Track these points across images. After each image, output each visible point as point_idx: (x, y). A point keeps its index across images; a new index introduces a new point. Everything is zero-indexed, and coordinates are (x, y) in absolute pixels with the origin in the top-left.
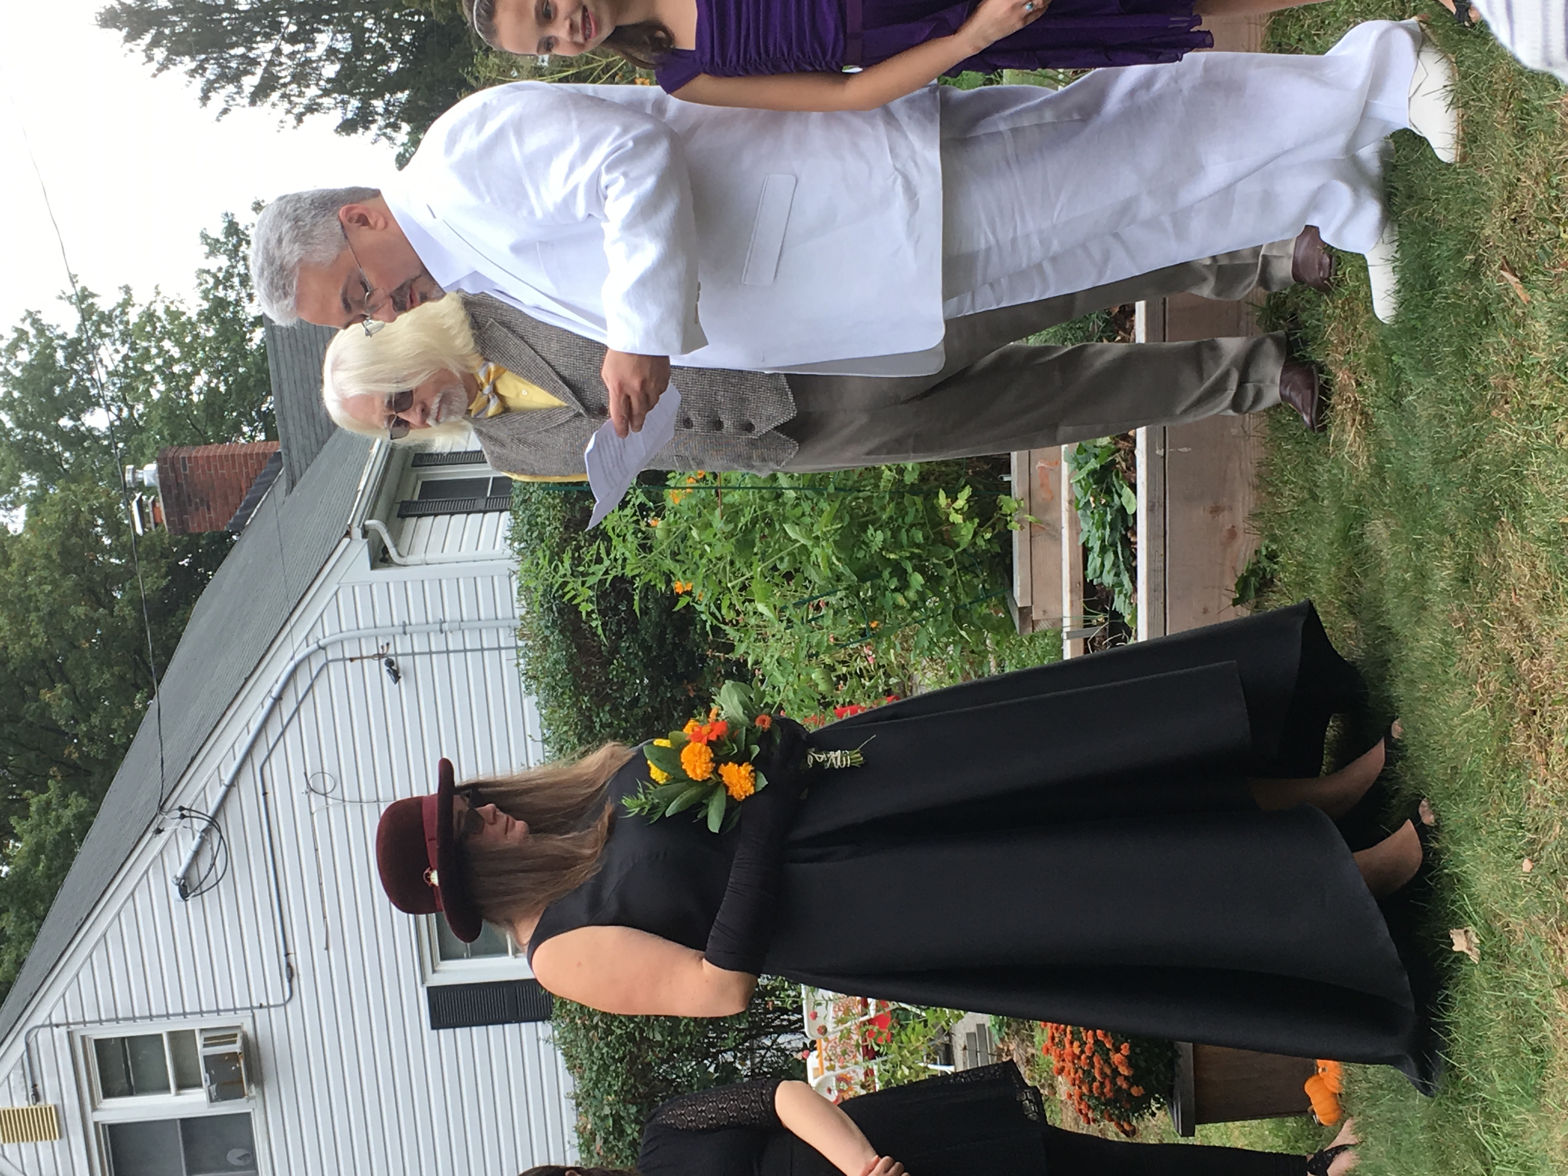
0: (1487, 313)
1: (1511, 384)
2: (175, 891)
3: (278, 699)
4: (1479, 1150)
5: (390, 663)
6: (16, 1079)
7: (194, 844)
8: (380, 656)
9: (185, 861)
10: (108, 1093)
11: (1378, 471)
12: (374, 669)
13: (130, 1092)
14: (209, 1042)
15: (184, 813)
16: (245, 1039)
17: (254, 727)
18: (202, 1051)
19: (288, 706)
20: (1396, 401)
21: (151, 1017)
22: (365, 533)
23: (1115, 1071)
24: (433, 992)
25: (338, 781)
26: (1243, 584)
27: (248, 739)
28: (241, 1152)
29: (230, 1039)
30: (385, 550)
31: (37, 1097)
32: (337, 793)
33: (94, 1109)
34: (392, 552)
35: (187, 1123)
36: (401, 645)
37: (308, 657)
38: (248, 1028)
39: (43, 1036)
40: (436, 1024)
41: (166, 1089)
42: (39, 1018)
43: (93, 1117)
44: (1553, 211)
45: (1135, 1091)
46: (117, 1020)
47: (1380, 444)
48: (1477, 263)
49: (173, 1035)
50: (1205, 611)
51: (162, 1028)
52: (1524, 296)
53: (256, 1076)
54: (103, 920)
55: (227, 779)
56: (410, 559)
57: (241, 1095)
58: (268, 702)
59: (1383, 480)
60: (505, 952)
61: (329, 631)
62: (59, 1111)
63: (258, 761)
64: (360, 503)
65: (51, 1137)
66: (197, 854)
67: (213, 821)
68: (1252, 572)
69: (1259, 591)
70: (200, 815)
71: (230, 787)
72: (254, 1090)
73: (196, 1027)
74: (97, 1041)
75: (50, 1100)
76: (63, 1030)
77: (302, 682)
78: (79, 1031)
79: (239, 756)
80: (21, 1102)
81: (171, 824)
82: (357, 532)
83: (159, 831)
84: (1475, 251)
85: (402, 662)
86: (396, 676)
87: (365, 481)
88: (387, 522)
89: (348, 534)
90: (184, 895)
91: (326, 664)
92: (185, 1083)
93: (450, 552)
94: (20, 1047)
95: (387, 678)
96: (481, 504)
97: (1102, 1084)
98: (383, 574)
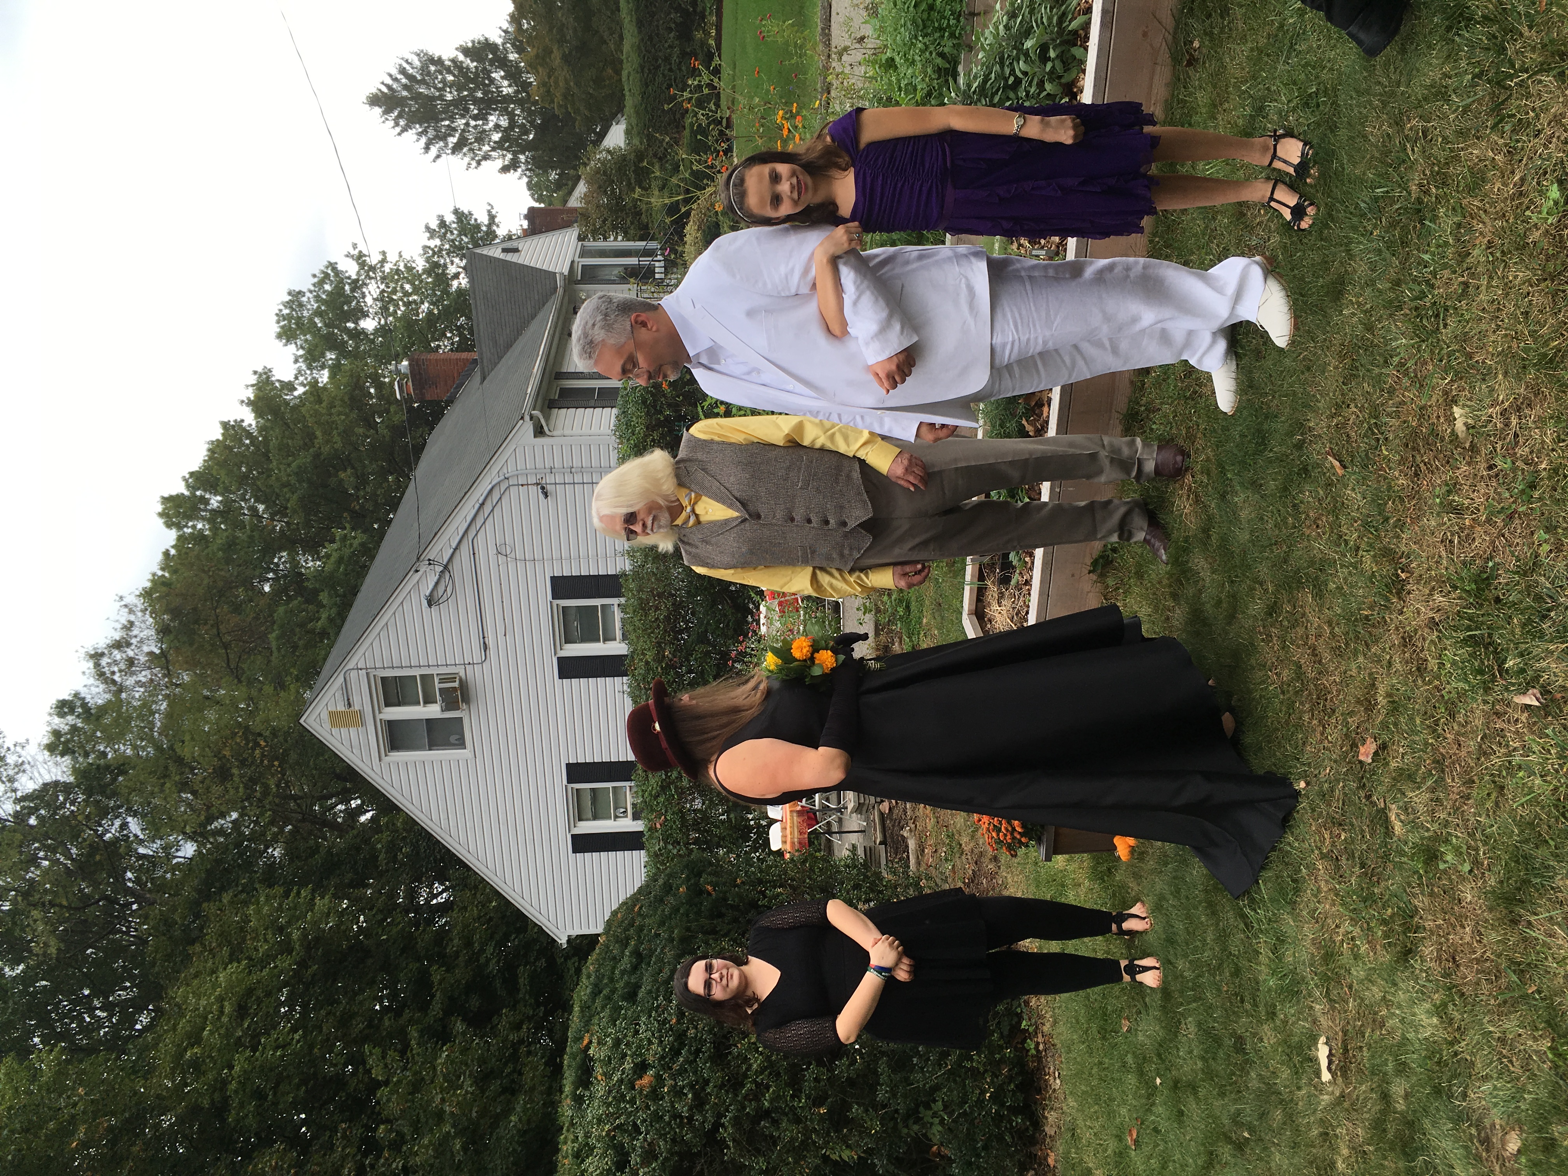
0: (1305, 470)
1: (1324, 519)
2: (424, 603)
3: (482, 504)
4: (1243, 916)
5: (543, 488)
6: (338, 695)
7: (436, 579)
8: (538, 484)
9: (431, 587)
10: (387, 705)
11: (1206, 531)
12: (534, 491)
13: (399, 705)
14: (442, 681)
15: (430, 562)
16: (461, 679)
17: (469, 519)
18: (437, 686)
19: (487, 508)
20: (1223, 497)
21: (411, 667)
22: (531, 418)
23: (1014, 829)
24: (560, 660)
25: (513, 549)
26: (1095, 563)
27: (466, 525)
28: (457, 737)
29: (453, 680)
30: (542, 427)
31: (349, 705)
32: (513, 555)
33: (380, 712)
34: (546, 428)
35: (428, 721)
36: (550, 479)
37: (499, 483)
38: (462, 674)
39: (353, 674)
40: (561, 677)
41: (418, 703)
42: (351, 665)
43: (379, 717)
44: (1373, 433)
45: (1023, 840)
46: (393, 667)
47: (1210, 518)
48: (1304, 441)
49: (422, 676)
50: (1073, 575)
51: (417, 672)
52: (1340, 471)
53: (466, 699)
54: (386, 616)
55: (454, 545)
56: (555, 433)
57: (458, 709)
58: (477, 506)
59: (1209, 537)
60: (599, 640)
61: (511, 468)
62: (361, 713)
63: (471, 537)
64: (528, 401)
65: (357, 726)
66: (437, 584)
67: (446, 567)
68: (1101, 557)
69: (1103, 567)
70: (439, 564)
71: (455, 550)
72: (465, 706)
73: (435, 673)
74: (383, 679)
75: (357, 707)
76: (364, 671)
77: (496, 496)
78: (373, 672)
79: (461, 534)
80: (341, 707)
81: (424, 567)
82: (527, 418)
83: (417, 571)
84: (1302, 434)
85: (549, 488)
86: (546, 496)
87: (531, 388)
88: (541, 411)
89: (522, 418)
90: (430, 605)
91: (508, 487)
92: (429, 700)
93: (577, 430)
94: (341, 679)
95: (541, 496)
96: (592, 403)
97: (1005, 835)
98: (541, 440)
